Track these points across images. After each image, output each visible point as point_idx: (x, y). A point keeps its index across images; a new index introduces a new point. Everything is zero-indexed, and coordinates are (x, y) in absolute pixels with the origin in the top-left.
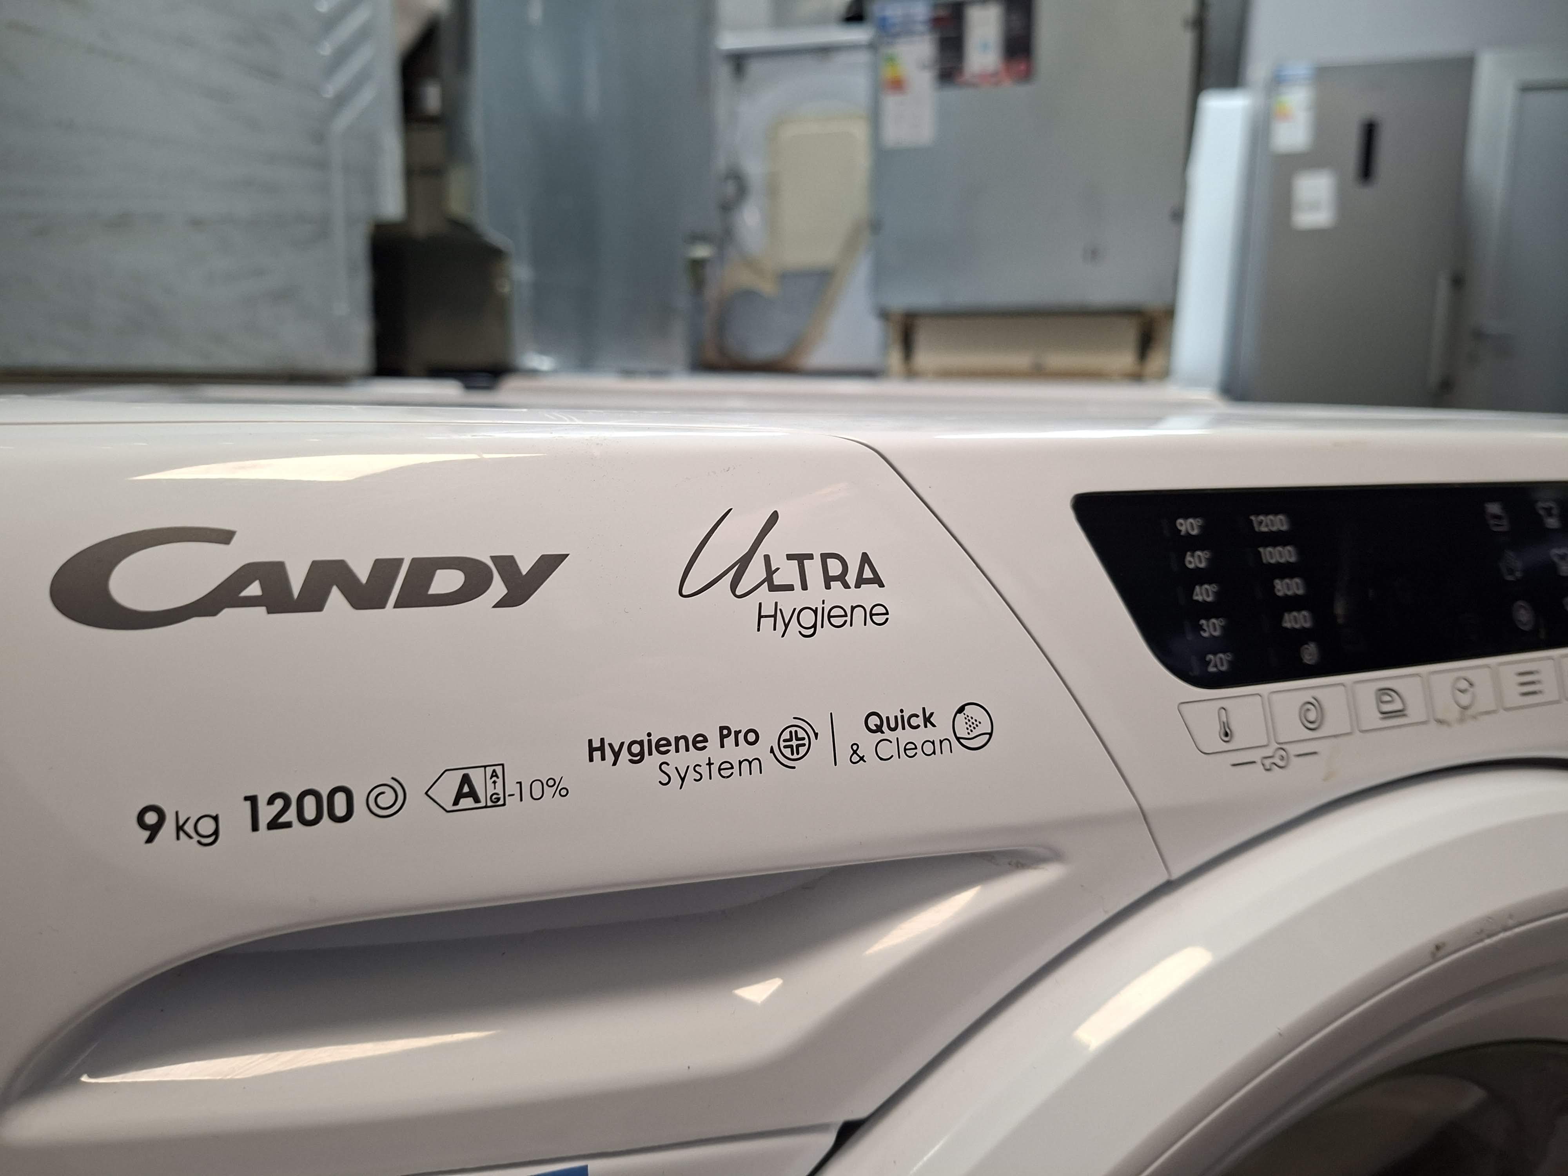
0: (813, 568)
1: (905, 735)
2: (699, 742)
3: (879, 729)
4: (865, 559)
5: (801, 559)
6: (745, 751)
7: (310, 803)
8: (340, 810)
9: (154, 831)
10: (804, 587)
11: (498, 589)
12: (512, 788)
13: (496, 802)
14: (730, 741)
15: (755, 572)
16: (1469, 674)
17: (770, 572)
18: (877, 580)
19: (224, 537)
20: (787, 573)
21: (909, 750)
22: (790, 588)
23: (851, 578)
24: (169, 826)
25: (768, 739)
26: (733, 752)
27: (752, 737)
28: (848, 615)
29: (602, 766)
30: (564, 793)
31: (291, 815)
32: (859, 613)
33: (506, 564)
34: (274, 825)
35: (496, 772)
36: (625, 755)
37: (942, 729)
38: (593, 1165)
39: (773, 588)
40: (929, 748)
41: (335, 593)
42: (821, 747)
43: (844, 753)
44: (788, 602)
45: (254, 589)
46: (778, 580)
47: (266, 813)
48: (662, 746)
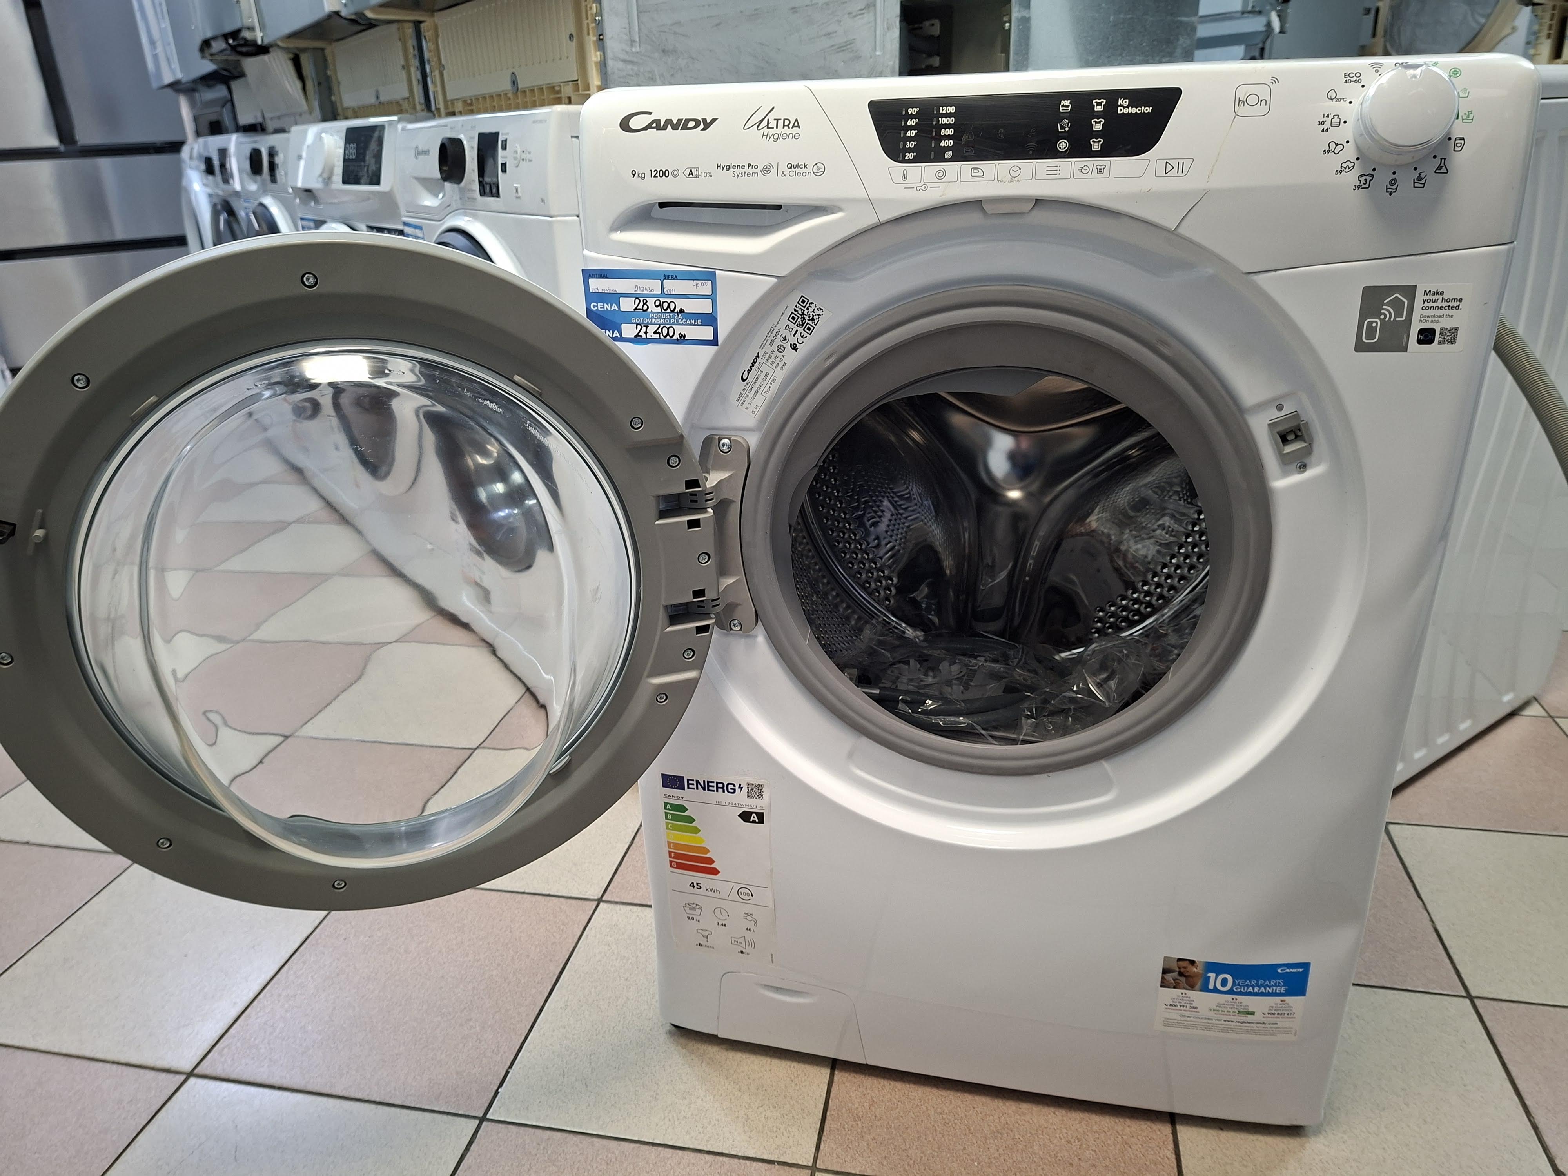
0: (781, 123)
1: (798, 170)
2: (743, 167)
3: (791, 168)
4: (796, 120)
5: (777, 120)
6: (754, 170)
7: (661, 172)
8: (667, 175)
9: (634, 175)
10: (777, 127)
11: (702, 126)
12: (700, 174)
13: (697, 176)
14: (750, 167)
15: (765, 123)
16: (1018, 165)
17: (768, 123)
18: (798, 126)
19: (650, 113)
20: (773, 124)
21: (799, 174)
22: (773, 128)
23: (791, 126)
24: (637, 175)
25: (760, 168)
26: (751, 170)
27: (756, 167)
28: (788, 136)
29: (719, 170)
30: (711, 176)
31: (658, 175)
32: (791, 135)
33: (704, 120)
34: (655, 176)
35: (697, 169)
36: (725, 169)
37: (809, 169)
38: (717, 272)
39: (768, 128)
40: (804, 174)
41: (669, 126)
42: (774, 171)
43: (780, 173)
44: (771, 131)
45: (654, 125)
46: (770, 126)
47: (654, 174)
48: (734, 167)
